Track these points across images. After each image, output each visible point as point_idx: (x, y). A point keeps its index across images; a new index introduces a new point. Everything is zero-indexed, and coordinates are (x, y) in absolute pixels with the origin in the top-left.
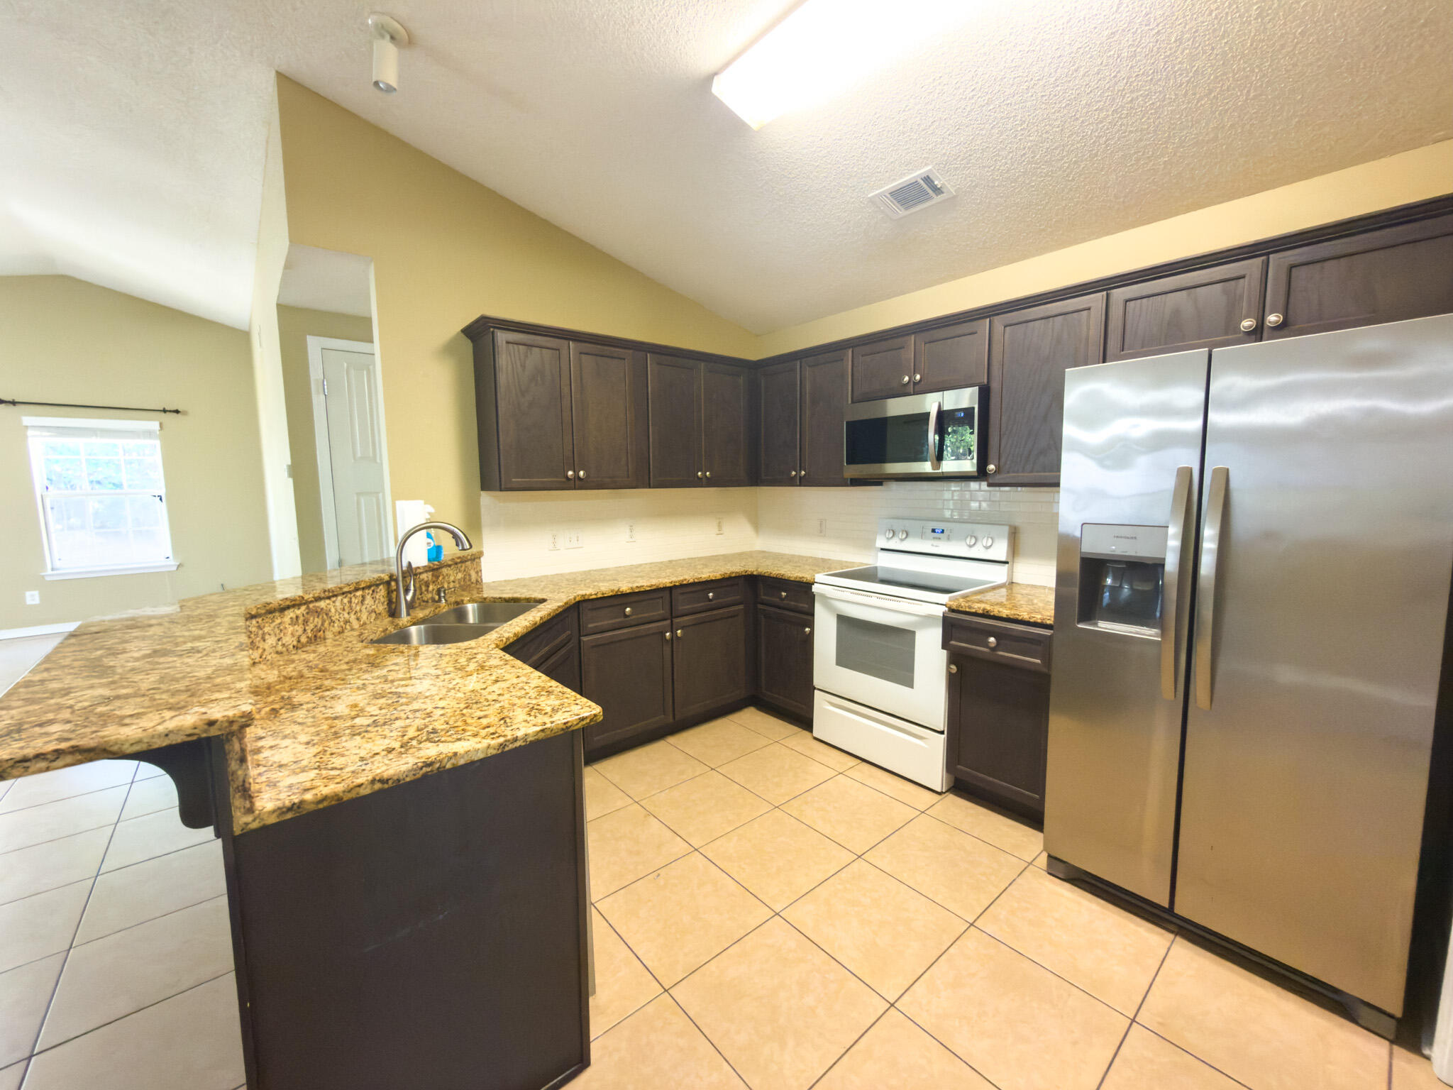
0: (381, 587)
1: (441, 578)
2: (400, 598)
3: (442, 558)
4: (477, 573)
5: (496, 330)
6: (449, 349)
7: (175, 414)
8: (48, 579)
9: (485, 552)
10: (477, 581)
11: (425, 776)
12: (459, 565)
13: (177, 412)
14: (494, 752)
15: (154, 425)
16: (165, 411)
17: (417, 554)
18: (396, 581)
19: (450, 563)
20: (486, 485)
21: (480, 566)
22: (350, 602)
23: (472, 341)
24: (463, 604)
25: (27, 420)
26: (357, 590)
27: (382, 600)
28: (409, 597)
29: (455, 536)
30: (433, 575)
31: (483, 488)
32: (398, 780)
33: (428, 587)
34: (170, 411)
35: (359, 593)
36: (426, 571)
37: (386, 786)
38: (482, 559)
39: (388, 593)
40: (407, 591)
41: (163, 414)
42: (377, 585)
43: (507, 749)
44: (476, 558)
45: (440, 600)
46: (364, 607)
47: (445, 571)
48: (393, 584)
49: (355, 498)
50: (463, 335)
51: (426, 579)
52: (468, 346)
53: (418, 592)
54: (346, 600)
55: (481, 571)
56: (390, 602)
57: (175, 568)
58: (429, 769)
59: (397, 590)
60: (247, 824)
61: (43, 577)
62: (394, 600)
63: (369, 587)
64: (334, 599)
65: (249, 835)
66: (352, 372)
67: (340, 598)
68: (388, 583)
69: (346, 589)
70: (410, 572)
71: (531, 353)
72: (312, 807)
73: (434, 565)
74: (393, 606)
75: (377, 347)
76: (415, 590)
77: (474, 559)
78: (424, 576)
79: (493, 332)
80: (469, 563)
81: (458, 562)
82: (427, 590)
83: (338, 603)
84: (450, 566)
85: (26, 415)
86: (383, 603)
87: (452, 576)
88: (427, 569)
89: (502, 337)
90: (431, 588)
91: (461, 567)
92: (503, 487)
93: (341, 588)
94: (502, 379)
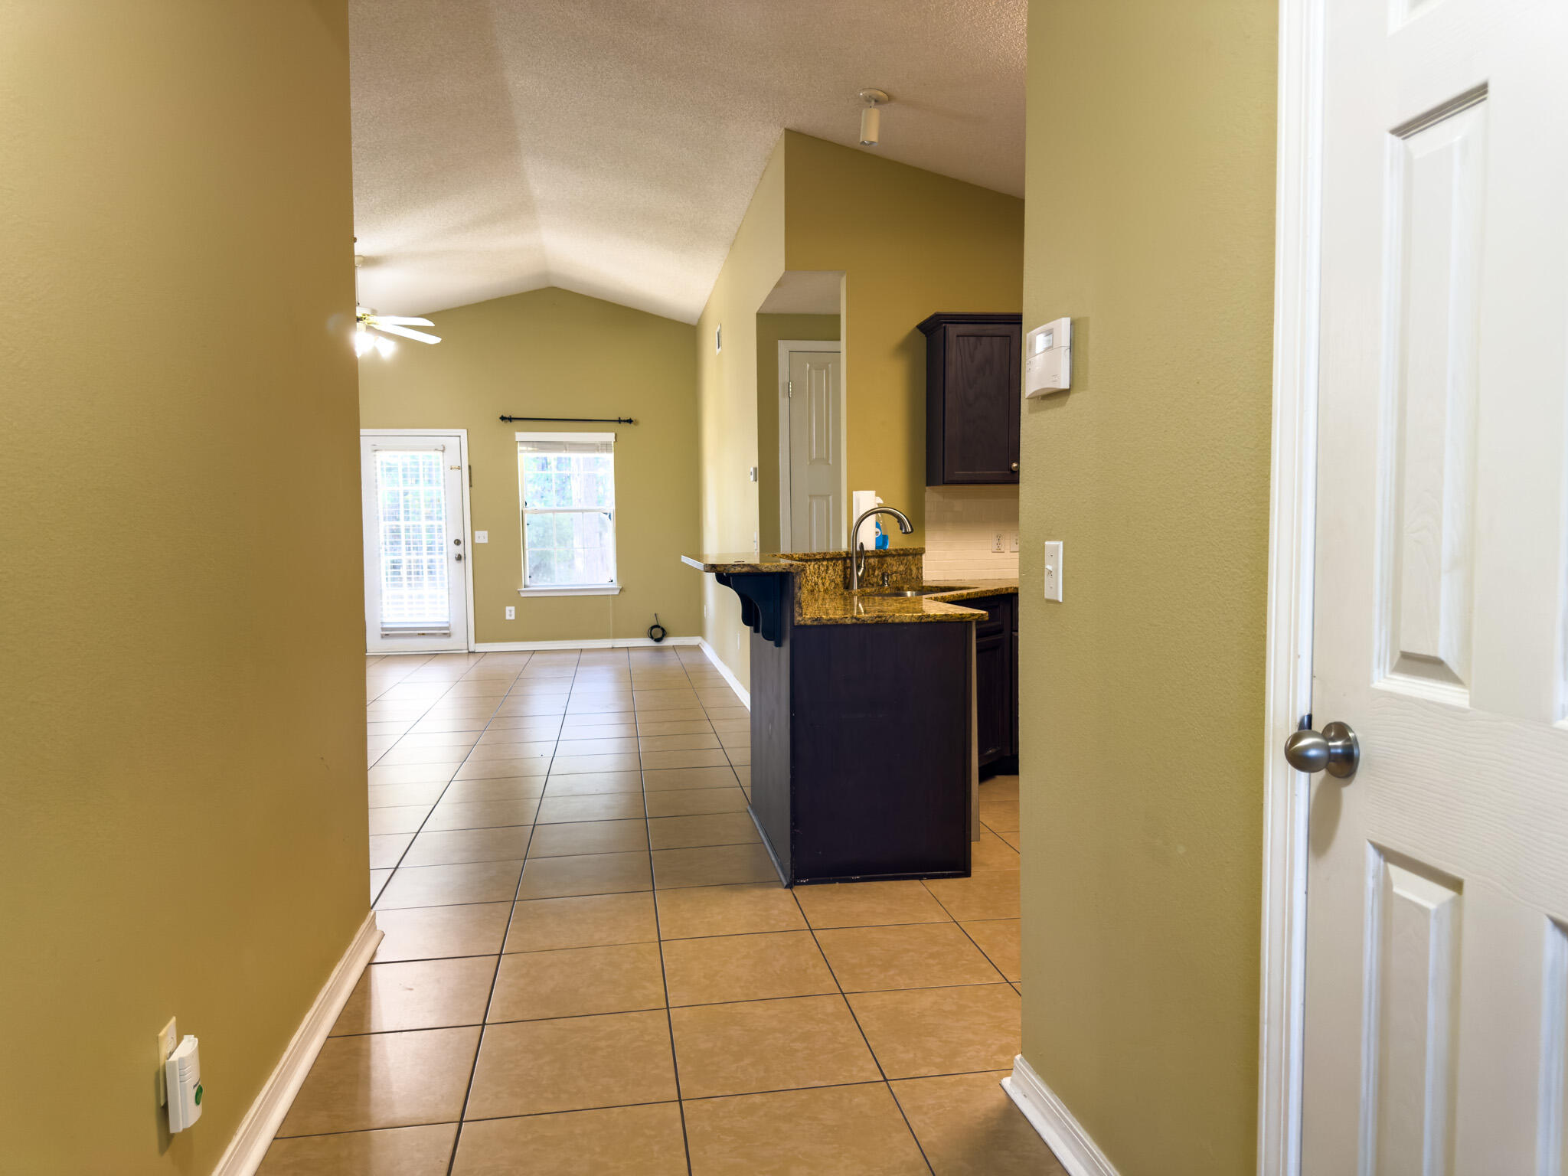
0: (840, 562)
1: (885, 566)
2: (853, 571)
3: (887, 547)
4: (918, 569)
5: (948, 325)
6: (905, 347)
7: (628, 424)
8: (523, 595)
9: (926, 549)
10: (917, 577)
11: (877, 623)
12: (902, 558)
13: (630, 421)
14: (916, 620)
15: (609, 437)
16: (620, 421)
17: (868, 538)
18: (851, 559)
19: (894, 553)
20: (930, 482)
21: (921, 563)
22: (819, 568)
23: (927, 336)
24: (903, 590)
25: (520, 436)
26: (824, 559)
27: (840, 573)
28: (860, 574)
29: (900, 520)
30: (879, 562)
31: (927, 485)
32: (864, 621)
33: (874, 571)
34: (624, 421)
35: (825, 563)
36: (873, 557)
37: (858, 622)
38: (923, 556)
39: (844, 569)
40: (859, 567)
41: (617, 424)
42: (838, 559)
43: (923, 621)
44: (919, 553)
45: (883, 584)
46: (827, 575)
47: (889, 559)
48: (848, 561)
49: (809, 501)
50: (918, 330)
51: (873, 564)
52: (922, 339)
53: (866, 574)
54: (816, 566)
55: (922, 568)
56: (845, 578)
57: (617, 593)
58: (879, 619)
59: (851, 568)
60: (799, 621)
61: (519, 592)
62: (848, 576)
63: (831, 559)
64: (809, 563)
65: (801, 627)
66: (814, 372)
67: (813, 563)
68: (845, 559)
69: (817, 557)
70: (862, 553)
71: (981, 344)
72: (825, 622)
73: (881, 552)
74: (847, 580)
75: (843, 344)
76: (865, 567)
77: (916, 555)
78: (872, 560)
79: (945, 328)
80: (910, 557)
81: (902, 554)
82: (873, 574)
83: (811, 567)
84: (894, 556)
85: (518, 431)
86: (840, 576)
87: (895, 566)
88: (874, 554)
89: (953, 330)
90: (876, 573)
91: (904, 559)
92: (945, 480)
93: (815, 555)
94: (951, 373)
